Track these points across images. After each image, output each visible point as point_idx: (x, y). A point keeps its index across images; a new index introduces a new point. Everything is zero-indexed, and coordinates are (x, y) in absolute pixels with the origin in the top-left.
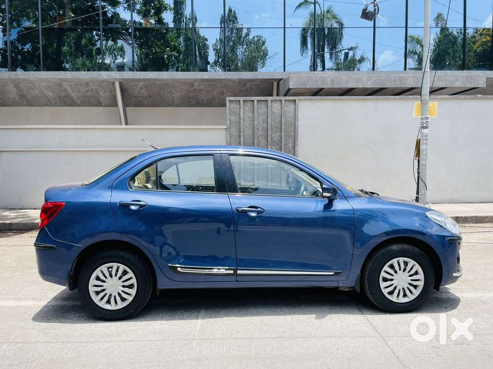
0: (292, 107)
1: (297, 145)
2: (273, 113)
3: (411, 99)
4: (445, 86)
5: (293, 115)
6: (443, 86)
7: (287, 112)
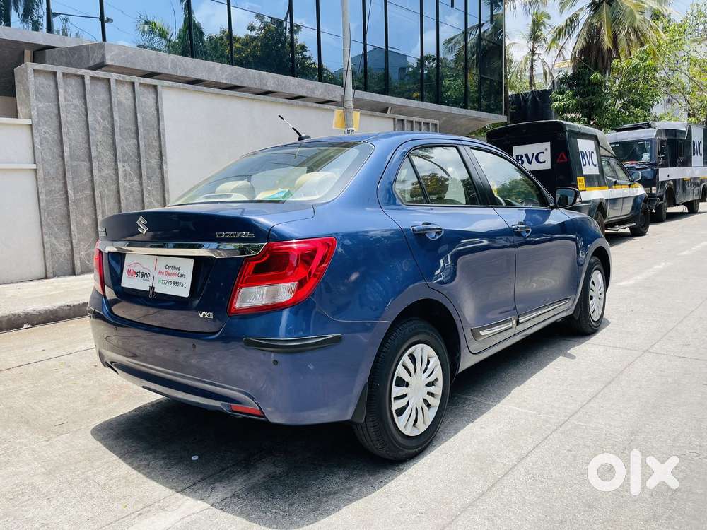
0: (150, 98)
1: (166, 162)
2: (120, 103)
3: (300, 106)
4: (306, 95)
5: (153, 110)
6: (304, 94)
7: (143, 105)
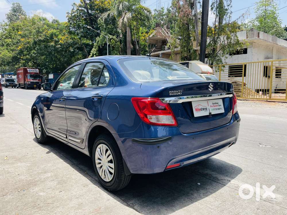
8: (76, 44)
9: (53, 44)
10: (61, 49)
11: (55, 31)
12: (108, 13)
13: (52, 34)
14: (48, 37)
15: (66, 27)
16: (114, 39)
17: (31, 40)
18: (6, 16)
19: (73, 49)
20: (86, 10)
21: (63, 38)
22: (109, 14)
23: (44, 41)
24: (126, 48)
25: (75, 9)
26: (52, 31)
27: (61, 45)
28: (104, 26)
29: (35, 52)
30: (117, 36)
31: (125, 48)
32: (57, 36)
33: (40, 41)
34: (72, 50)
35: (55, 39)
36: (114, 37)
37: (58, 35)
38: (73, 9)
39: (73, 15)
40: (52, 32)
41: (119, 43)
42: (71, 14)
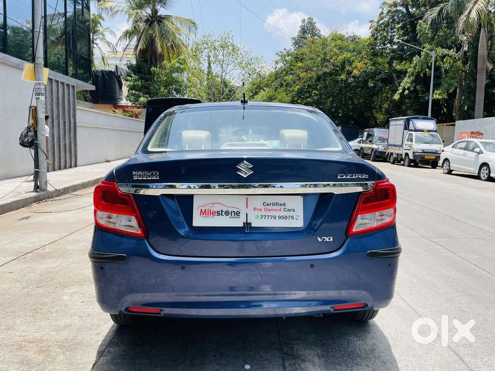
8: (380, 73)
9: (343, 77)
10: (355, 84)
11: (349, 55)
12: (439, 8)
13: (344, 61)
14: (337, 66)
15: (368, 45)
16: (450, 57)
17: (314, 74)
18: (293, 41)
19: (373, 82)
20: (404, 10)
21: (359, 65)
22: (442, 9)
23: (331, 74)
24: (477, 71)
25: (385, 12)
26: (344, 55)
27: (354, 77)
28: (428, 34)
29: (317, 93)
30: (458, 50)
31: (474, 71)
32: (351, 63)
33: (325, 73)
34: (372, 85)
35: (348, 68)
36: (452, 52)
37: (353, 61)
38: (382, 13)
39: (381, 22)
40: (345, 58)
41: (459, 63)
42: (378, 22)
